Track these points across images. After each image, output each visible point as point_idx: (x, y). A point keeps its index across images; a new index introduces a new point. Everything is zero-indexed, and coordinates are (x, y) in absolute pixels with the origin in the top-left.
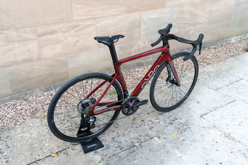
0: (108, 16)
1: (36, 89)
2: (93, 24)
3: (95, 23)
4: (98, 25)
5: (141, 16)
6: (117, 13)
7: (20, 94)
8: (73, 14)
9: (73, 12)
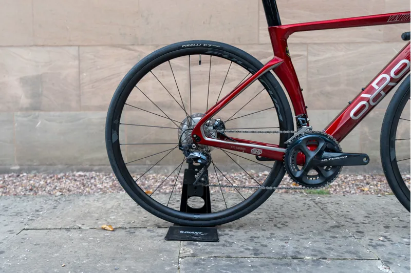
0: (337, 43)
1: (169, 165)
2: (300, 56)
3: (305, 53)
4: (311, 58)
6: (358, 40)
7: (140, 167)
8: (261, 32)
9: (260, 28)
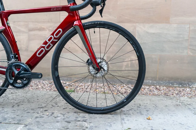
5: (135, 28)
